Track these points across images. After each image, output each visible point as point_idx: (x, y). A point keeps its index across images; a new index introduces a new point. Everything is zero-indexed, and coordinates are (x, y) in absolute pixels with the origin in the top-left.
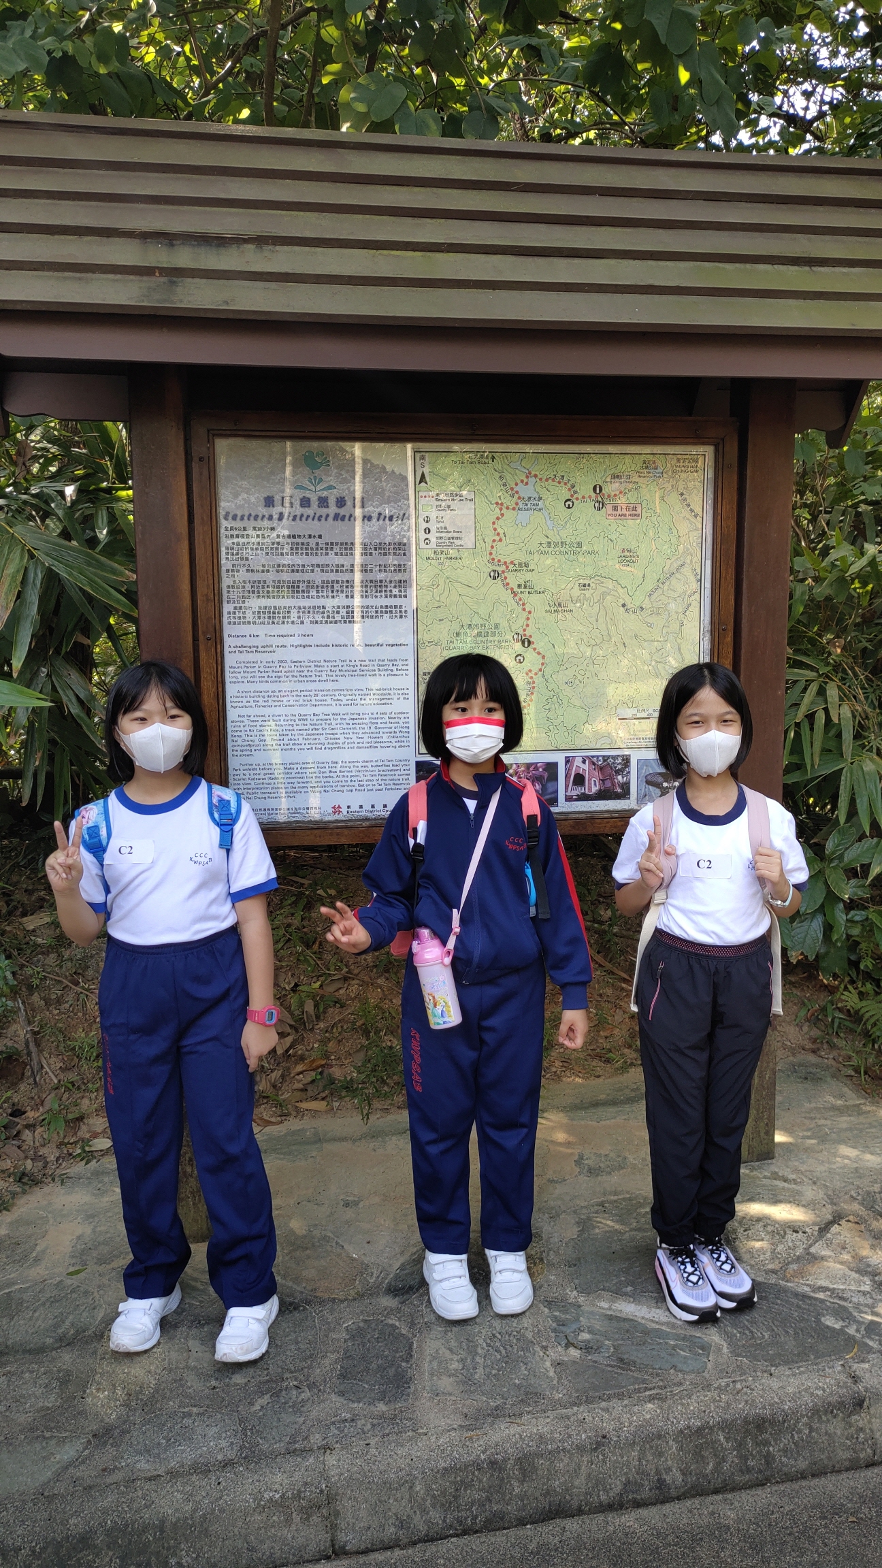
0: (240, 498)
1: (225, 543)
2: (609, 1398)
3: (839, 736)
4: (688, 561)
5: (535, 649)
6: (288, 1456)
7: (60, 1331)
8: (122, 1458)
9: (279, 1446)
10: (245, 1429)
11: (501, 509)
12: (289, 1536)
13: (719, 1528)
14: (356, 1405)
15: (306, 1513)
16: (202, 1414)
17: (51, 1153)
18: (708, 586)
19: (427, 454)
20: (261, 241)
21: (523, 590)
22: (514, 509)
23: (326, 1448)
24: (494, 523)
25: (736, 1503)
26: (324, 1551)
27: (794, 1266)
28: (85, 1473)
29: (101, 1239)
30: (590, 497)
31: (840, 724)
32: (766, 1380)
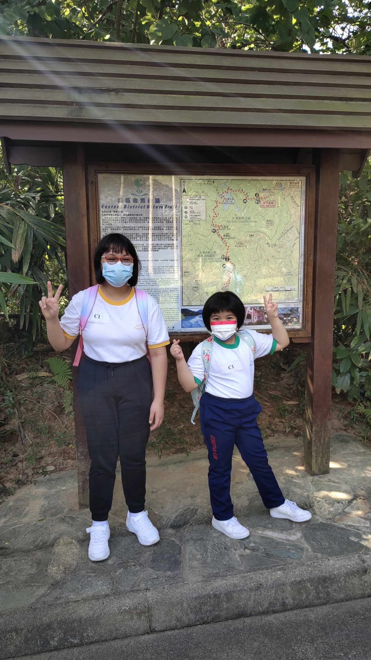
0: (108, 199)
1: (102, 218)
2: (263, 569)
3: (357, 299)
4: (295, 225)
5: (231, 262)
6: (131, 593)
7: (36, 543)
8: (63, 593)
9: (128, 589)
10: (113, 582)
11: (217, 203)
12: (132, 624)
13: (308, 621)
14: (159, 572)
15: (139, 615)
16: (96, 576)
17: (30, 472)
18: (303, 235)
19: (186, 180)
20: (117, 91)
21: (226, 237)
22: (222, 203)
23: (147, 589)
24: (214, 209)
25: (315, 611)
26: (146, 630)
27: (338, 517)
28: (49, 599)
29: (52, 506)
30: (254, 198)
31: (357, 294)
32: (327, 562)
